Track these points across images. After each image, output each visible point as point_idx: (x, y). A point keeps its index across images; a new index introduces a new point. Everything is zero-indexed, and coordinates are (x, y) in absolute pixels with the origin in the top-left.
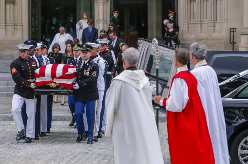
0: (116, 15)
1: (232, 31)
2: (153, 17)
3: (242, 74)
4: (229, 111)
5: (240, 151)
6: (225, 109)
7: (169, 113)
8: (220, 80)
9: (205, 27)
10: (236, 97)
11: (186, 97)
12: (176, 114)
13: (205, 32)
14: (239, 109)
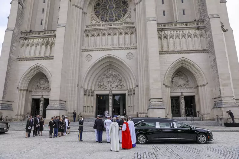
0: (113, 110)
1: (137, 113)
2: (121, 110)
3: (138, 122)
4: (136, 130)
5: (138, 139)
6: (135, 130)
7: (122, 131)
8: (134, 124)
9: (132, 112)
10: (137, 127)
11: (126, 128)
12: (124, 131)
13: (132, 113)
14: (138, 130)
